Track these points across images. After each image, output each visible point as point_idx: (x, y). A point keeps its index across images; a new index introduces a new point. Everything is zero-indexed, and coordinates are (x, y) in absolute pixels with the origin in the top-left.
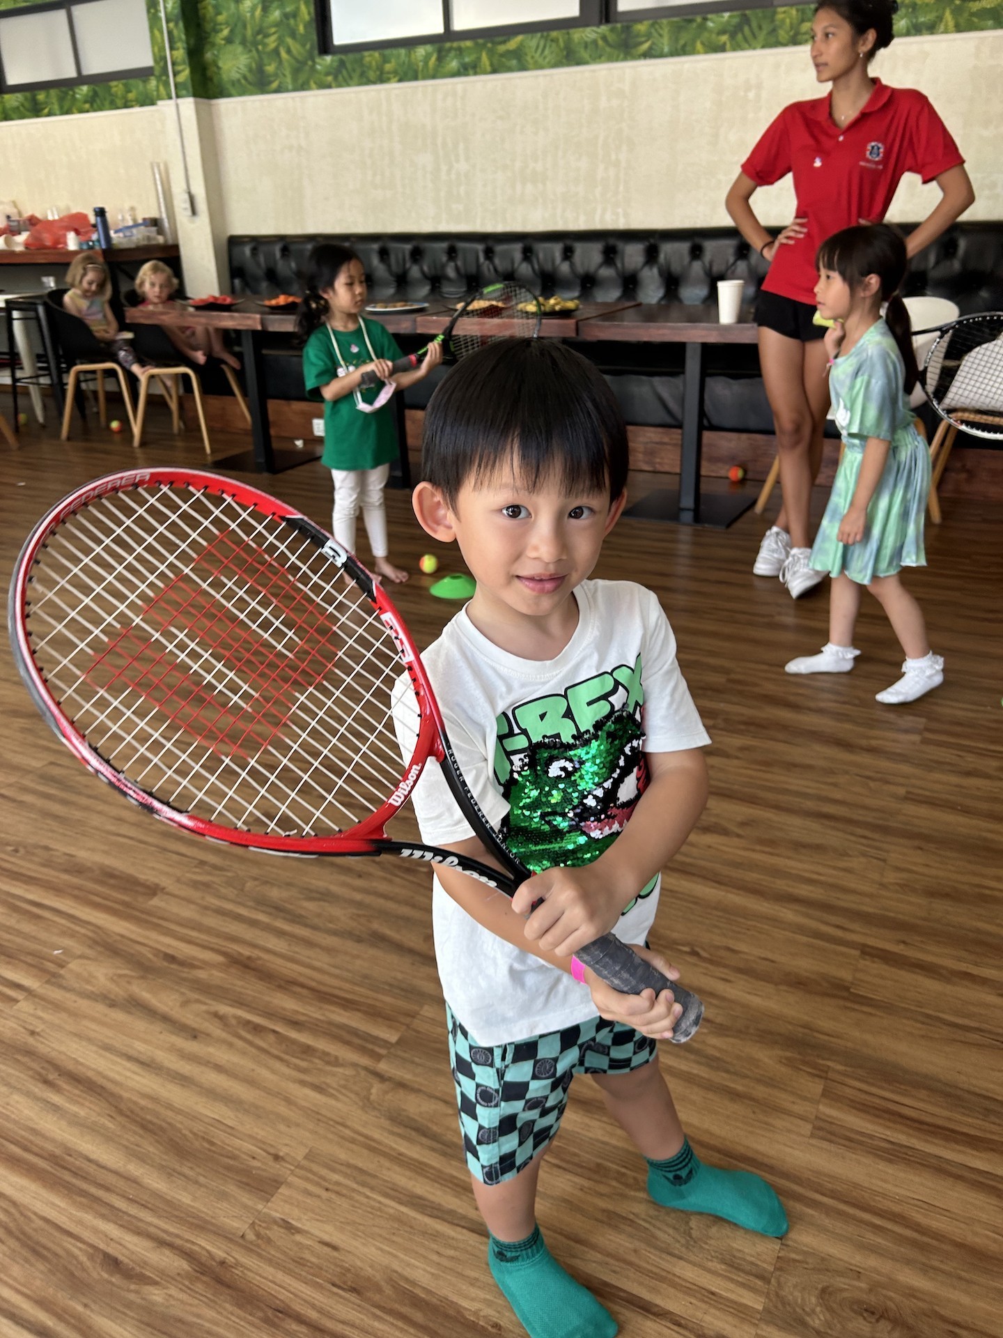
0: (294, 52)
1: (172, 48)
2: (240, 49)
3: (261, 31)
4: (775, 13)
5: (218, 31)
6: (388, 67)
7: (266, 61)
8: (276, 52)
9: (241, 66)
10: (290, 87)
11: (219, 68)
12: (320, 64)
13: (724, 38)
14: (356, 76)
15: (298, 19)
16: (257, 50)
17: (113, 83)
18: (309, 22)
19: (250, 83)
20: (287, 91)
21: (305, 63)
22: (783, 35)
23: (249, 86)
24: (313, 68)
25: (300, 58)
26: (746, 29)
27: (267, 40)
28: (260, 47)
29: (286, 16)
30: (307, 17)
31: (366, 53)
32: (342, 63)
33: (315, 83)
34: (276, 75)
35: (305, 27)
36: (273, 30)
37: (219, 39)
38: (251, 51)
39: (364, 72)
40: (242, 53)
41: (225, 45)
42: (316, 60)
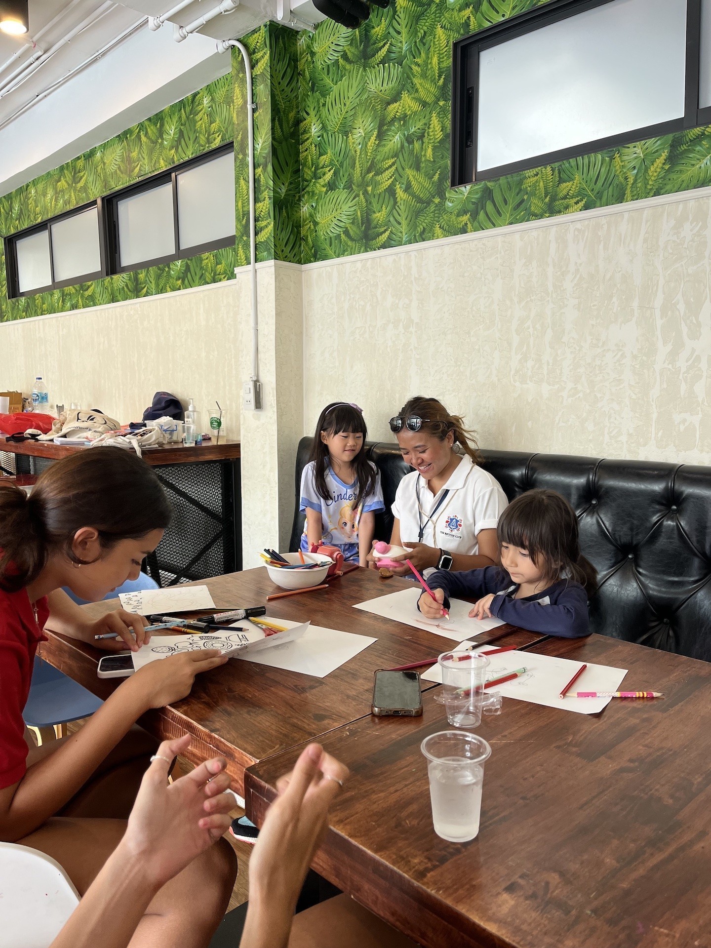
0: (415, 185)
1: (256, 200)
2: (344, 195)
3: (373, 167)
5: (316, 177)
6: (565, 188)
7: (375, 206)
8: (391, 191)
9: (343, 218)
10: (404, 237)
11: (316, 224)
12: (451, 200)
14: (507, 211)
15: (425, 140)
16: (365, 193)
17: (205, 255)
18: (442, 142)
19: (352, 239)
20: (400, 243)
21: (429, 202)
23: (350, 243)
24: (441, 208)
25: (423, 195)
27: (378, 178)
28: (369, 189)
29: (409, 140)
30: (439, 135)
31: (529, 173)
32: (488, 194)
33: (442, 228)
34: (387, 224)
35: (435, 149)
36: (390, 162)
37: (319, 187)
38: (357, 196)
39: (523, 201)
40: (346, 200)
41: (326, 193)
42: (447, 195)
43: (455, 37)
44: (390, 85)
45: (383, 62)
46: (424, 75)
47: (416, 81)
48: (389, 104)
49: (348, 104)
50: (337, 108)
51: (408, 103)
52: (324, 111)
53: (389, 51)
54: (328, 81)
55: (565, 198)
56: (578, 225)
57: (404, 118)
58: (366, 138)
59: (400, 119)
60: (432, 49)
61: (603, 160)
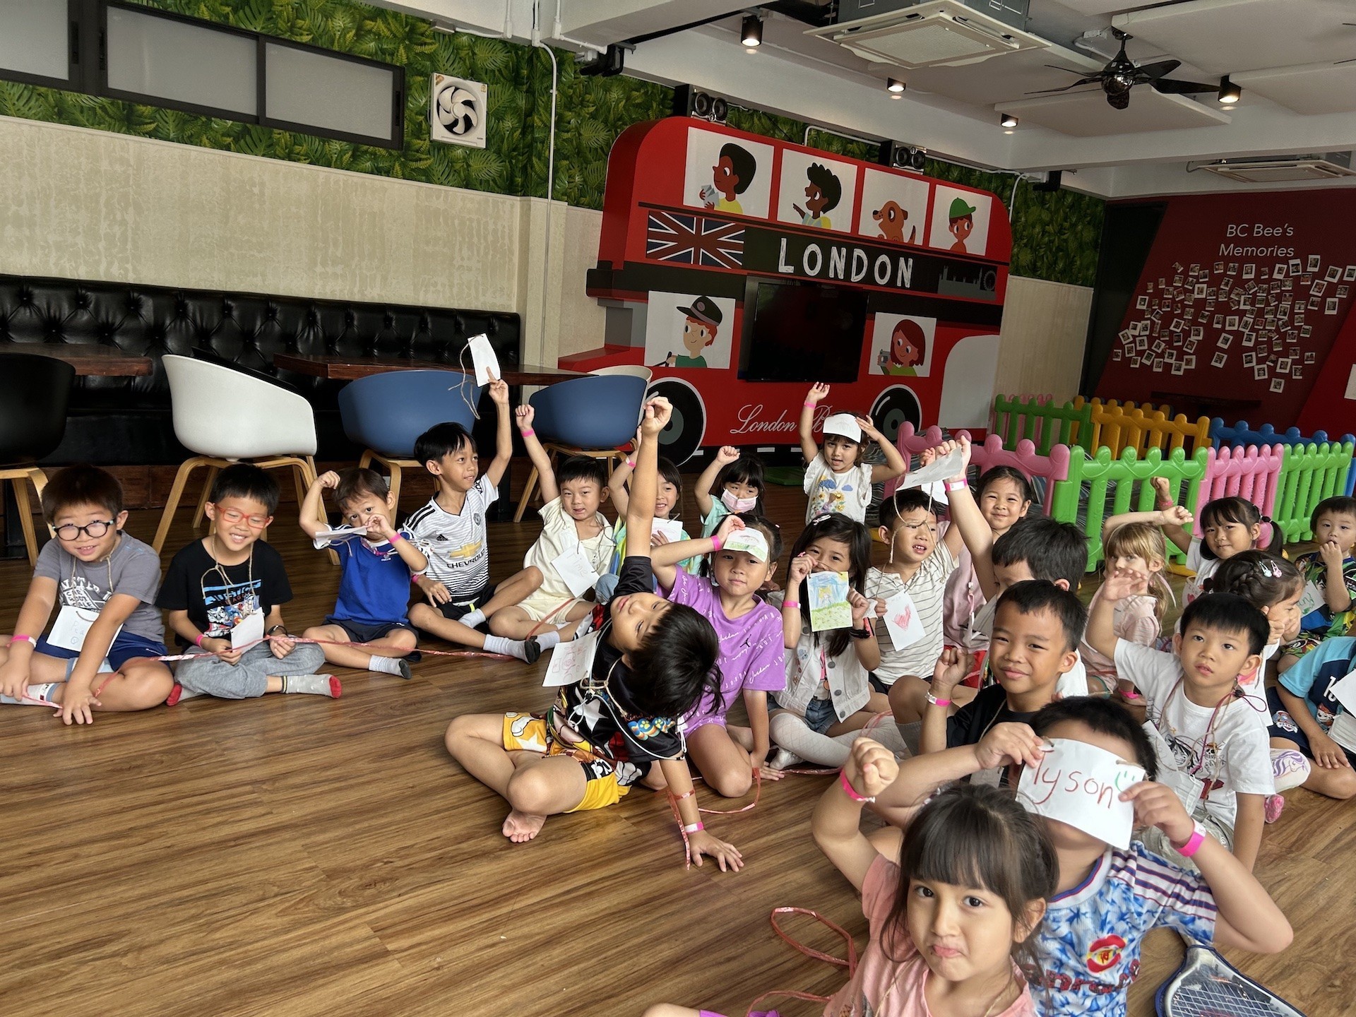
4: (271, 133)
13: (229, 140)
22: (279, 151)
26: (248, 138)
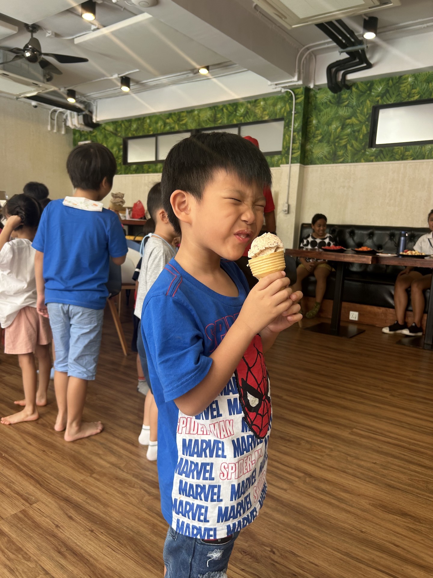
0: (355, 146)
1: (293, 143)
2: (325, 145)
3: (339, 137)
5: (314, 137)
6: (407, 153)
7: (338, 150)
8: (345, 146)
9: (325, 152)
10: (349, 161)
11: (312, 152)
12: (368, 152)
14: (388, 157)
15: (360, 133)
16: (335, 145)
18: (366, 134)
19: (328, 159)
20: (347, 162)
21: (360, 151)
24: (364, 153)
25: (358, 149)
27: (341, 141)
28: (337, 144)
29: (354, 131)
30: (365, 132)
32: (381, 151)
33: (364, 159)
34: (343, 156)
35: (363, 136)
36: (345, 137)
37: (315, 140)
38: (331, 146)
39: (393, 155)
40: (326, 147)
41: (318, 143)
42: (367, 150)
43: (373, 104)
44: (348, 114)
45: (346, 106)
46: (361, 113)
47: (358, 115)
48: (347, 119)
49: (330, 116)
50: (325, 117)
51: (354, 120)
52: (319, 117)
53: (348, 104)
54: (322, 108)
55: (407, 156)
56: (410, 164)
57: (352, 125)
58: (337, 128)
59: (350, 125)
60: (365, 107)
61: (419, 148)
